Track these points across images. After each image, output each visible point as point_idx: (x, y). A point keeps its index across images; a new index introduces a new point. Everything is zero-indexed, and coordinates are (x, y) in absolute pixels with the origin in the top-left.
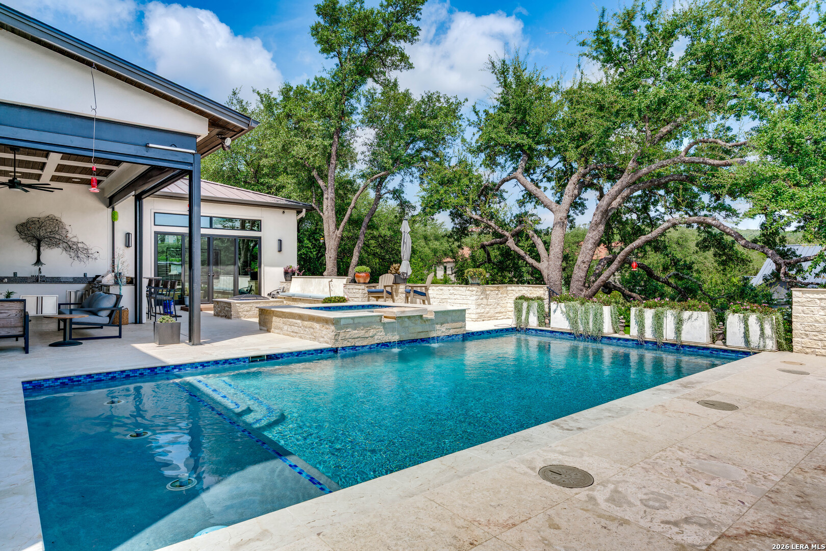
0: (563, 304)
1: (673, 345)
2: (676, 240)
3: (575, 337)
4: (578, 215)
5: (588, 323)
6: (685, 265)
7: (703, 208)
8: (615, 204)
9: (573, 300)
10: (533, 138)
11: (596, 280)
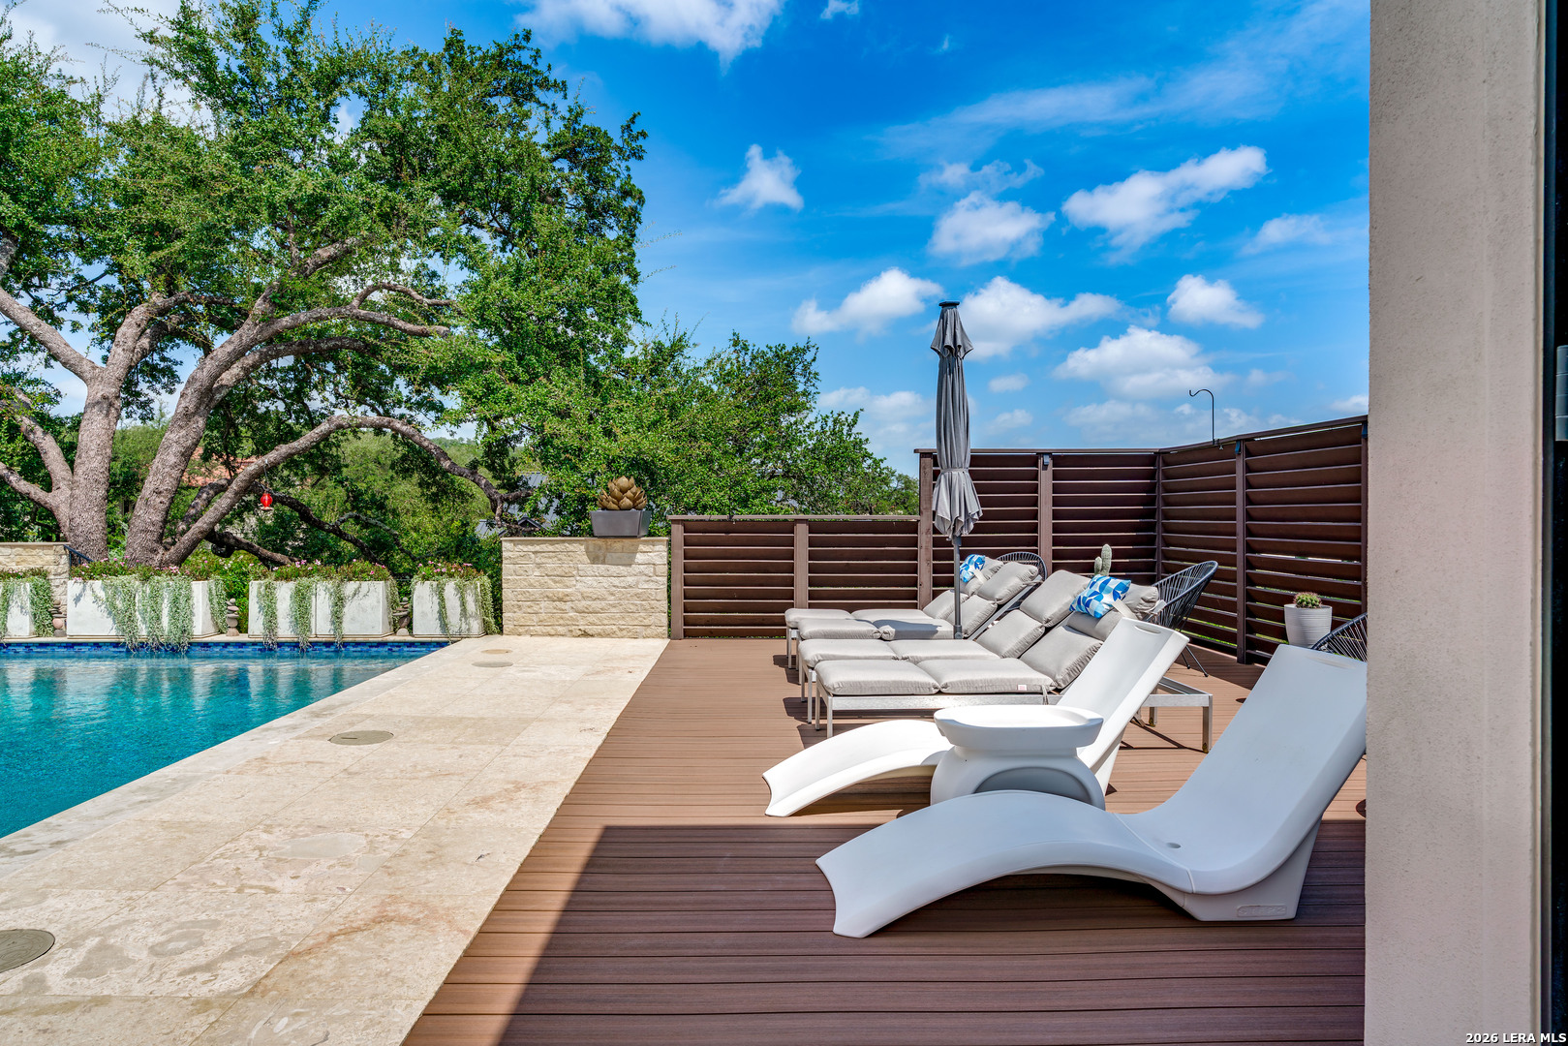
0: (97, 584)
1: (328, 644)
2: (374, 455)
3: (128, 651)
4: (159, 393)
5: (158, 619)
6: (373, 501)
7: (399, 403)
8: (227, 378)
9: (124, 571)
10: (31, 207)
11: (189, 528)
